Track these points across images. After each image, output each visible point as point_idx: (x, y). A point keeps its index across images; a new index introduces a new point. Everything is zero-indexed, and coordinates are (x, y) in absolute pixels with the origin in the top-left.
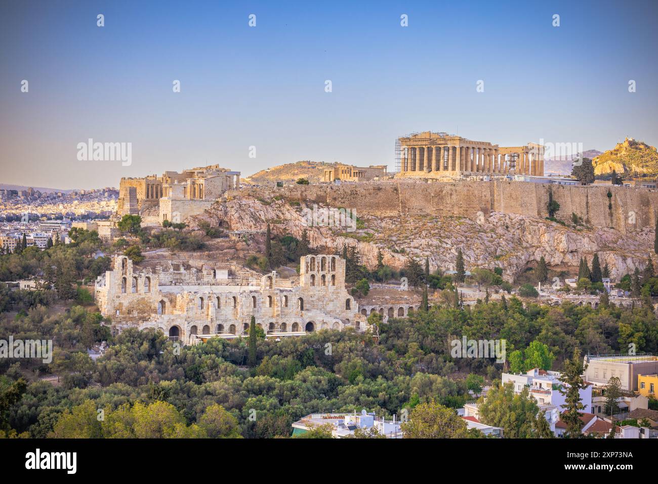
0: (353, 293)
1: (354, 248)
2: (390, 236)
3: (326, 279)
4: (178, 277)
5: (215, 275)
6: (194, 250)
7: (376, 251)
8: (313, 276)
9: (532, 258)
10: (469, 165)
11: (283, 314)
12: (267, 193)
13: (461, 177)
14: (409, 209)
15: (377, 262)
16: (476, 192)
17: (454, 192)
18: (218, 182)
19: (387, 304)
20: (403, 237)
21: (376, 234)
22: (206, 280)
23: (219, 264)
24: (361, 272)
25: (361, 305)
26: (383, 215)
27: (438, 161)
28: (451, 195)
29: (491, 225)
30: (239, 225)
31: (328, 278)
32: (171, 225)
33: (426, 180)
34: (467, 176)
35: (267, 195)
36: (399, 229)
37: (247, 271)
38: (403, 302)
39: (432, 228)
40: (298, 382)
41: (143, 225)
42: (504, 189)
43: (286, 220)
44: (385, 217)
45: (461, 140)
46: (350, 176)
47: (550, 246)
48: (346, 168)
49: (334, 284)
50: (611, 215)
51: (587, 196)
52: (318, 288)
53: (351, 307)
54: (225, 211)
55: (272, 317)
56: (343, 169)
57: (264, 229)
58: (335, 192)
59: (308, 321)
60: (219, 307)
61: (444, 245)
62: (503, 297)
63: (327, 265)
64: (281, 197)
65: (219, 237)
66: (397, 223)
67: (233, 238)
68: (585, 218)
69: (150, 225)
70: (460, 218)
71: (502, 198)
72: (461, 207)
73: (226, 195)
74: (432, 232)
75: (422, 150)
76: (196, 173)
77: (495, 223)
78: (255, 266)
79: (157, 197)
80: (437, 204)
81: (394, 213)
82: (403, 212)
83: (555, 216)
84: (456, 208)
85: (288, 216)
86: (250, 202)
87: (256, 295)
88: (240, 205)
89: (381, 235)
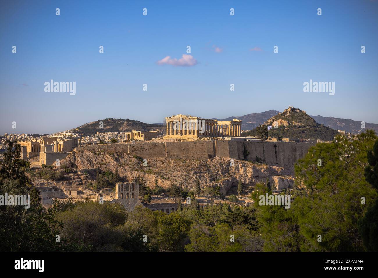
1: (143, 178)
2: (161, 170)
4: (51, 194)
5: (70, 193)
6: (59, 180)
7: (154, 178)
8: (122, 194)
9: (235, 181)
12: (97, 148)
13: (198, 139)
14: (171, 156)
15: (155, 185)
16: (206, 146)
17: (195, 146)
18: (70, 143)
19: (160, 207)
20: (168, 171)
21: (154, 169)
22: (65, 196)
23: (72, 187)
24: (147, 191)
26: (157, 159)
28: (193, 148)
29: (214, 163)
30: (82, 166)
31: (130, 194)
32: (46, 167)
33: (180, 140)
34: (201, 138)
35: (96, 150)
36: (166, 167)
37: (87, 191)
38: (169, 206)
39: (183, 166)
41: (31, 166)
43: (107, 163)
44: (159, 160)
45: (198, 119)
46: (140, 137)
47: (244, 175)
48: (137, 133)
49: (133, 198)
50: (276, 156)
51: (264, 147)
52: (125, 200)
54: (74, 158)
56: (135, 133)
57: (95, 167)
58: (132, 147)
61: (190, 175)
62: (220, 202)
63: (129, 188)
64: (104, 151)
65: (71, 173)
66: (164, 163)
67: (79, 173)
68: (263, 159)
69: (35, 167)
71: (219, 149)
72: (198, 154)
73: (75, 150)
74: (183, 168)
76: (58, 138)
77: (216, 163)
78: (91, 188)
79: (37, 151)
80: (186, 153)
81: (163, 158)
82: (168, 157)
83: (247, 158)
84: (196, 155)
85: (108, 161)
86: (88, 153)
88: (82, 155)
89: (157, 170)
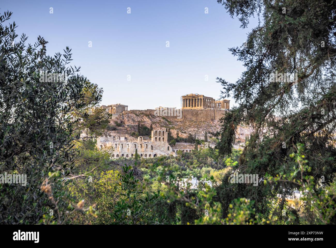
0: (170, 144)
2: (180, 127)
3: (161, 139)
4: (107, 139)
5: (120, 139)
6: (112, 130)
7: (176, 132)
8: (156, 138)
10: (206, 105)
11: (146, 151)
14: (187, 118)
15: (177, 136)
16: (209, 113)
18: (120, 108)
19: (182, 149)
20: (185, 128)
22: (116, 140)
23: (121, 135)
24: (172, 138)
25: (173, 149)
27: (195, 104)
28: (201, 114)
30: (128, 123)
31: (162, 139)
33: (192, 110)
34: (205, 108)
35: (137, 113)
36: (184, 125)
37: (131, 137)
38: (187, 148)
39: (195, 125)
40: (157, 170)
42: (219, 112)
44: (178, 121)
45: (203, 96)
49: (163, 141)
52: (158, 142)
53: (170, 149)
54: (123, 118)
55: (142, 152)
57: (137, 124)
59: (154, 154)
60: (122, 148)
61: (199, 131)
63: (161, 134)
64: (143, 113)
65: (120, 126)
66: (183, 123)
67: (126, 127)
70: (204, 122)
72: (204, 118)
73: (123, 113)
74: (195, 126)
75: (190, 100)
76: (113, 106)
77: (216, 124)
78: (134, 136)
80: (196, 117)
81: (181, 120)
84: (202, 118)
85: (145, 120)
86: (132, 115)
87: (136, 144)
88: (128, 116)
89: (177, 127)
